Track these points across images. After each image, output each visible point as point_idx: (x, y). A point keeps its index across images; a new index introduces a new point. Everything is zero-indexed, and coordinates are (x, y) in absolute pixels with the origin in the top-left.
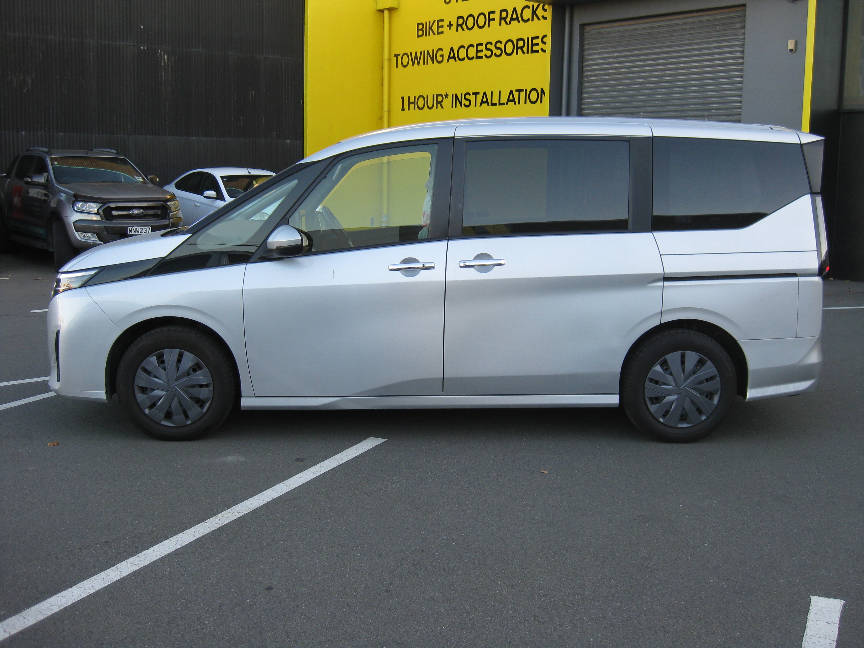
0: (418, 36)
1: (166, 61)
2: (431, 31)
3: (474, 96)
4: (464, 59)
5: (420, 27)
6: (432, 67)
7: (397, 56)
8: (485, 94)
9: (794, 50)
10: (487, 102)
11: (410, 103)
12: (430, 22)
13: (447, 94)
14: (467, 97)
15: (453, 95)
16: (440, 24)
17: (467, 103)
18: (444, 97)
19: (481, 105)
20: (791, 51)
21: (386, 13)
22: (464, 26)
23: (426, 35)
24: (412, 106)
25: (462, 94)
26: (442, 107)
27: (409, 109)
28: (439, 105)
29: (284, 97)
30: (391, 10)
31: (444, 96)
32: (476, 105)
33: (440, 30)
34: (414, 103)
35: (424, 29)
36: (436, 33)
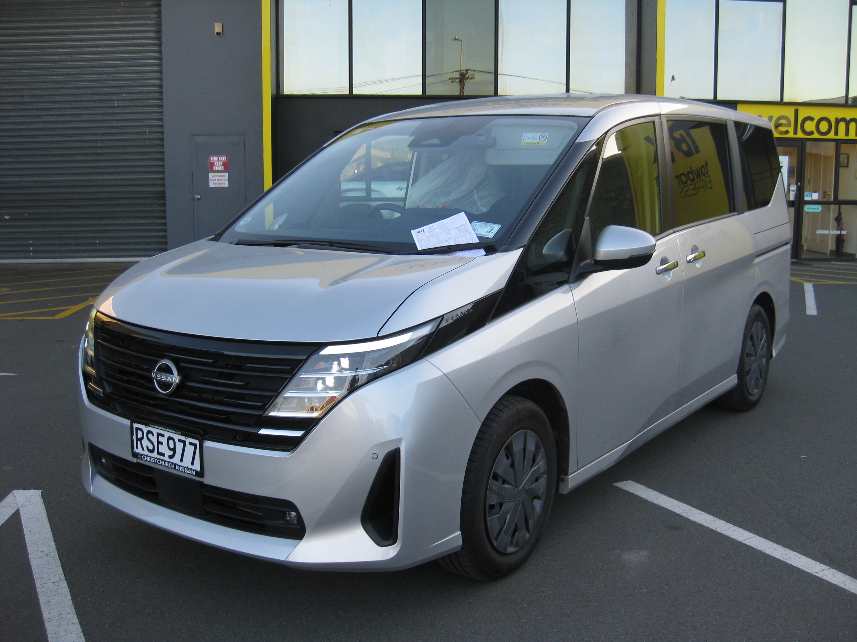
9: (222, 33)
20: (218, 34)
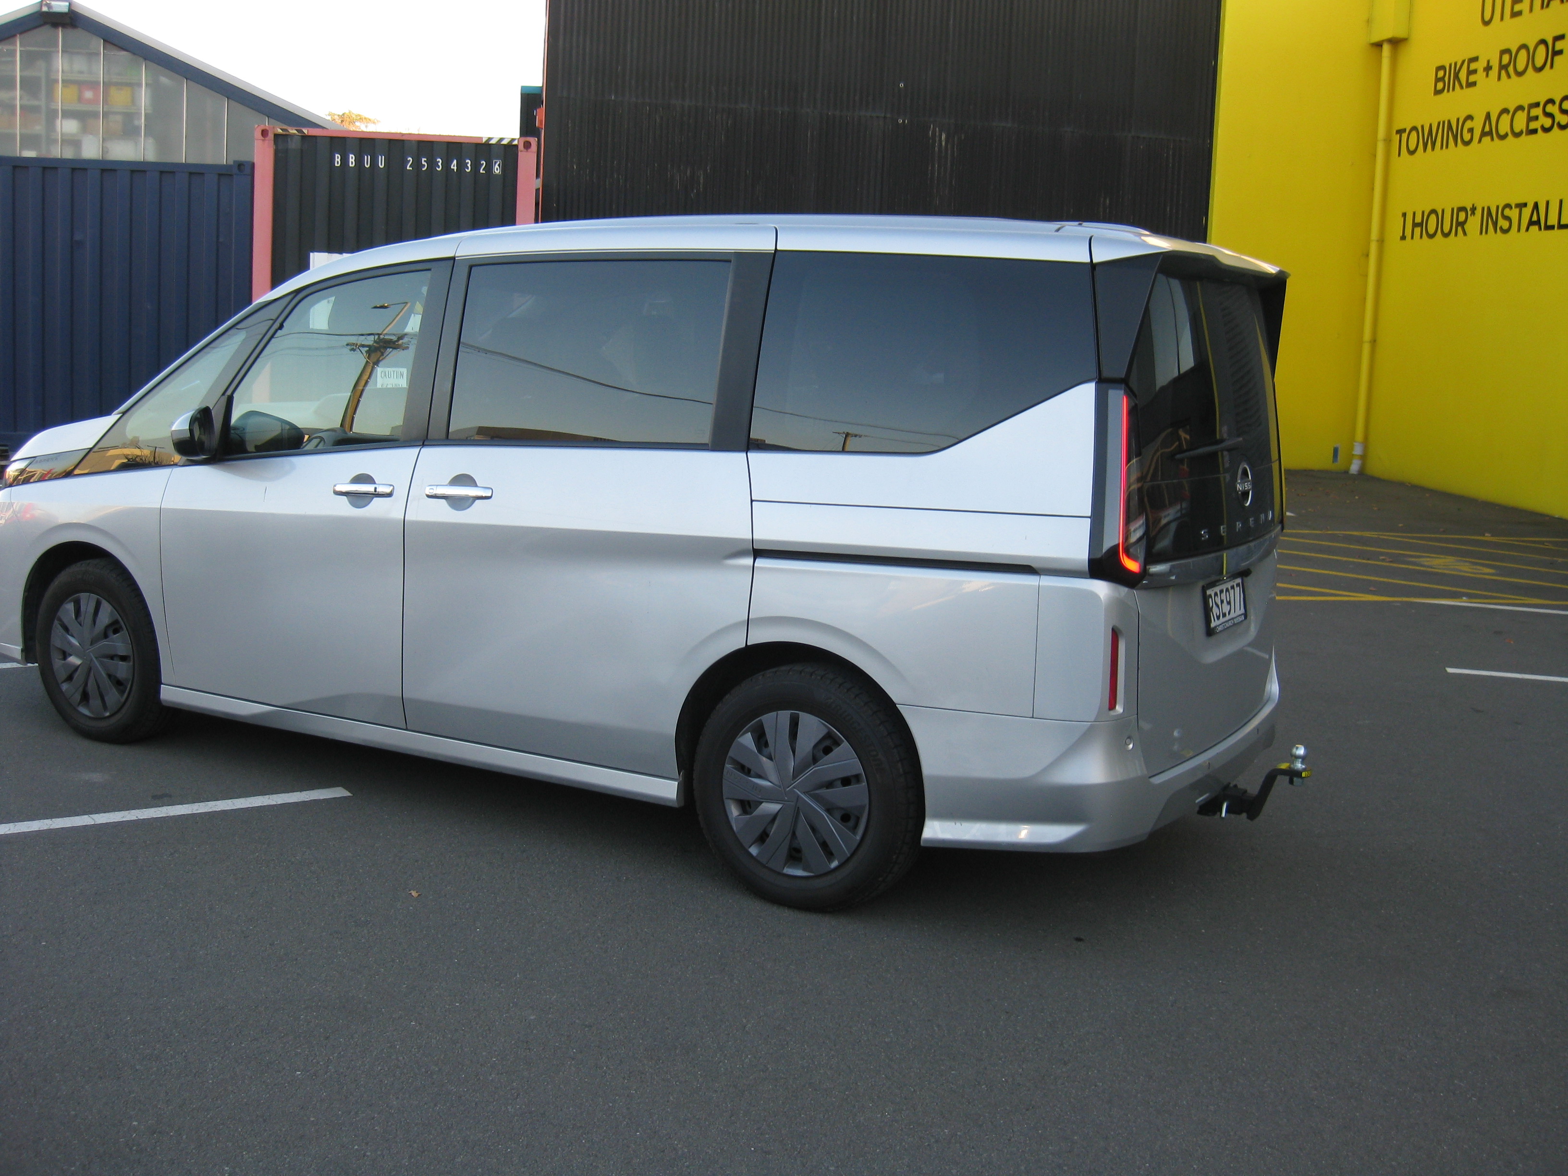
0: (1437, 92)
1: (943, 143)
2: (1456, 83)
3: (1518, 210)
4: (1506, 135)
5: (1441, 74)
6: (1456, 152)
7: (1400, 132)
8: (1536, 206)
10: (1538, 223)
11: (1415, 225)
12: (1456, 64)
13: (1475, 206)
14: (1507, 212)
15: (1483, 209)
16: (1473, 66)
17: (1505, 224)
18: (1469, 213)
19: (1527, 229)
21: (1386, 48)
22: (1511, 69)
23: (1448, 91)
24: (1417, 230)
25: (1498, 207)
26: (1465, 234)
27: (1412, 238)
28: (1460, 229)
29: (1168, 210)
30: (1396, 43)
31: (1468, 210)
32: (1519, 230)
33: (1472, 78)
34: (1420, 225)
35: (1446, 79)
36: (1464, 84)
